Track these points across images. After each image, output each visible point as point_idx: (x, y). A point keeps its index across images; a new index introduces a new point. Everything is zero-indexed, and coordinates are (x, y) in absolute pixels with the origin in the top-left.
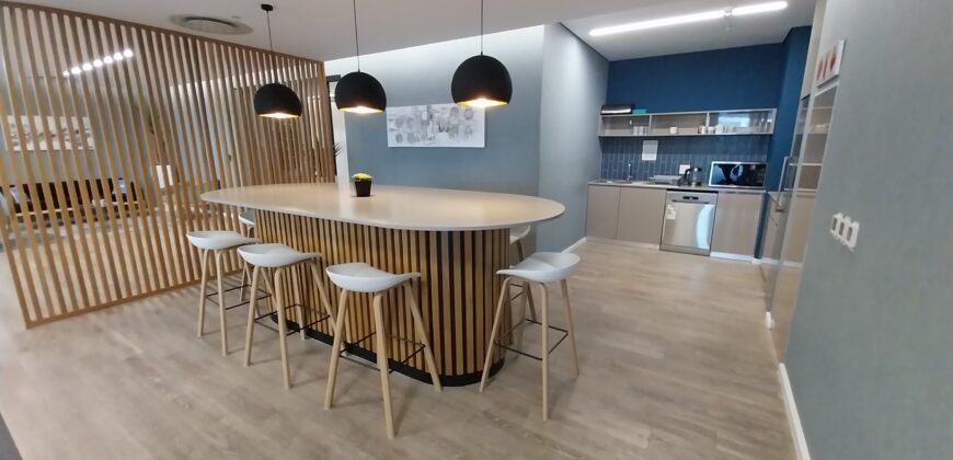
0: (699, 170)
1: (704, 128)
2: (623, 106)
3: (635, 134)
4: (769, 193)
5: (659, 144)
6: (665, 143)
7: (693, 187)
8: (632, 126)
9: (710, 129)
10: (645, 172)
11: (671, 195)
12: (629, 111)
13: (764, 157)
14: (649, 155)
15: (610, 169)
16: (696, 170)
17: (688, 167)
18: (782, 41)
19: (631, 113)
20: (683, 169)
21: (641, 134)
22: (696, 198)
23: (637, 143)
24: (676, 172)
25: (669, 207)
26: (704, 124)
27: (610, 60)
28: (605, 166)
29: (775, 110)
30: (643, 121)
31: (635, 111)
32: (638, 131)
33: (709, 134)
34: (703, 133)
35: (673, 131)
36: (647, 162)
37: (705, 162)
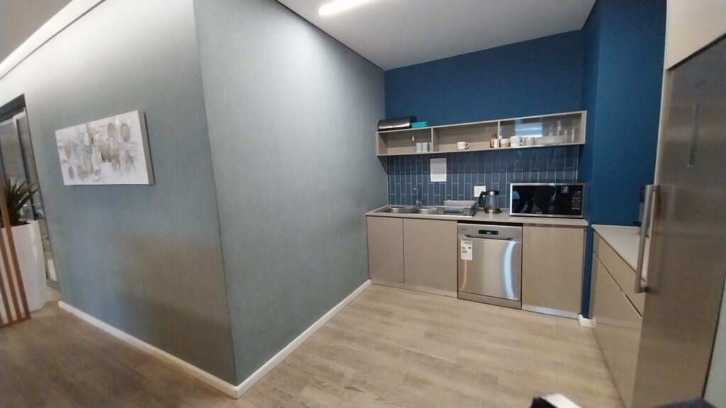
0: (496, 193)
1: (496, 141)
2: (402, 120)
3: (419, 152)
4: (593, 226)
5: (448, 163)
6: (454, 160)
7: (491, 217)
8: (414, 144)
9: (504, 141)
10: (436, 196)
11: (464, 229)
12: (408, 125)
13: (575, 175)
14: (438, 175)
15: (398, 194)
16: (492, 193)
17: (483, 189)
18: (580, 27)
19: (410, 127)
20: (478, 190)
21: (425, 152)
22: (495, 233)
23: (422, 162)
24: (469, 196)
25: (463, 244)
26: (496, 136)
27: (385, 69)
28: (391, 189)
29: (584, 113)
30: (423, 136)
31: (414, 124)
32: (421, 148)
33: (503, 147)
34: (496, 147)
35: (461, 146)
36: (437, 183)
37: (503, 183)
